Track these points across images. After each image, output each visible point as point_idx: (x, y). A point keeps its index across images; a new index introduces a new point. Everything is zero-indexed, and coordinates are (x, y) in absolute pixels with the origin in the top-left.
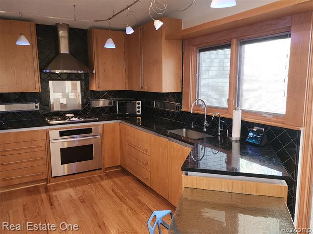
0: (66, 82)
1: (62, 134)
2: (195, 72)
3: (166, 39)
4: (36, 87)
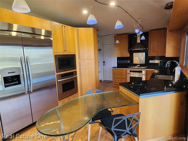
0: (139, 53)
1: (131, 71)
2: (185, 46)
3: (169, 31)
4: (127, 55)
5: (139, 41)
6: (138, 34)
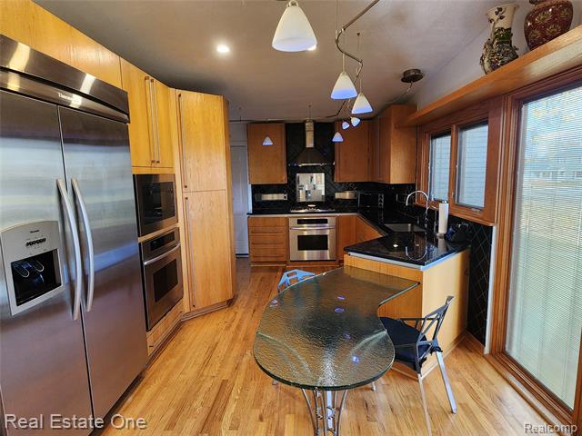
1: (300, 222)
2: (427, 161)
3: (396, 128)
4: (283, 179)
5: (310, 144)
6: (309, 126)
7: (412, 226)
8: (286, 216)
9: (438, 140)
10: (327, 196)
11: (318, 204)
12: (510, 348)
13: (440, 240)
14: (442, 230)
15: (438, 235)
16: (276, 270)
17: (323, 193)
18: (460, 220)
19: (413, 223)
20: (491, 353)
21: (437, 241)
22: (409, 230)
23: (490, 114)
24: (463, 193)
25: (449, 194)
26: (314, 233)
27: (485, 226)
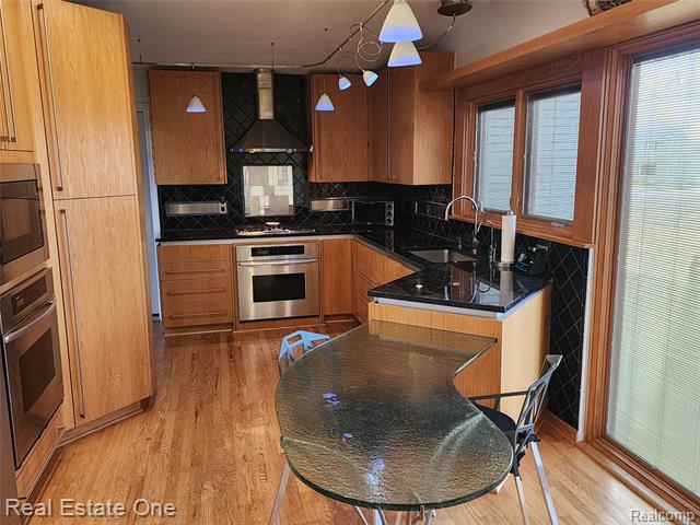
0: (269, 167)
1: (256, 252)
2: (472, 147)
3: (421, 91)
4: (219, 176)
5: (266, 113)
6: (264, 80)
7: (450, 253)
8: (230, 242)
9: (490, 115)
10: (297, 207)
11: (284, 221)
12: (613, 428)
13: (503, 273)
14: (507, 256)
15: (500, 265)
16: (216, 339)
17: (291, 203)
18: (534, 241)
19: (452, 249)
20: (586, 440)
21: (498, 274)
22: (446, 260)
23: (585, 77)
24: (534, 198)
25: (512, 201)
26: (287, 271)
27: (575, 249)
